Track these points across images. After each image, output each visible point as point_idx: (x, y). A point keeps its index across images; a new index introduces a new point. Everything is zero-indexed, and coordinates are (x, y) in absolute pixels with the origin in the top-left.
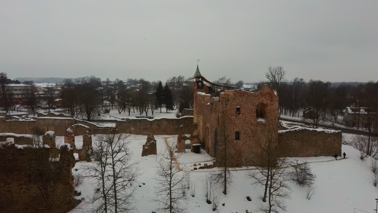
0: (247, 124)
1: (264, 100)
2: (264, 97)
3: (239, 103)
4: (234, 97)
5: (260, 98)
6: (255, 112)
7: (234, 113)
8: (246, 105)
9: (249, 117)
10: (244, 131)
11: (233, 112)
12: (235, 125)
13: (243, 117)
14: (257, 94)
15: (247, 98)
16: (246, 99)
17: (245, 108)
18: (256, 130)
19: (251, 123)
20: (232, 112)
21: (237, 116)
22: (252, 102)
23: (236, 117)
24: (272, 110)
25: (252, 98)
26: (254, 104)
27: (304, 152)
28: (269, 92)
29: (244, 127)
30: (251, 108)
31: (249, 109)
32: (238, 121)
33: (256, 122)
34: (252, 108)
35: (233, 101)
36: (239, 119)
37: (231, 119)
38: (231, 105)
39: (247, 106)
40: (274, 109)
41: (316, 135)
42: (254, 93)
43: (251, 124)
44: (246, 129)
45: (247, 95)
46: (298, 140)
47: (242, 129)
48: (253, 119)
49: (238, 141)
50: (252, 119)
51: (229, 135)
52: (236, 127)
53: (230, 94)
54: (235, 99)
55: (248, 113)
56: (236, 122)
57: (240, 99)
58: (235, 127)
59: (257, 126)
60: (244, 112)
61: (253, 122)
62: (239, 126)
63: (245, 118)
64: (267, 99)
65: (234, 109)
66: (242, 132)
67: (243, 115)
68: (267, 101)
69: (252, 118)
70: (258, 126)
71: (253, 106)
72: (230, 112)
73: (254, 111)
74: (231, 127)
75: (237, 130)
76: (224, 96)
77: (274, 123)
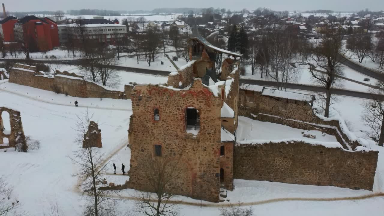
0: (171, 136)
1: (196, 103)
2: (195, 99)
3: (156, 104)
4: (148, 95)
5: (189, 99)
6: (181, 120)
7: (151, 118)
8: (167, 109)
9: (173, 127)
10: (167, 145)
11: (149, 117)
12: (153, 135)
13: (163, 125)
14: (184, 93)
15: (169, 98)
16: (166, 99)
17: (167, 113)
18: (184, 145)
19: (177, 136)
20: (147, 117)
21: (156, 124)
22: (176, 104)
23: (154, 124)
24: (210, 119)
25: (176, 98)
26: (180, 108)
27: (297, 177)
28: (201, 91)
29: (166, 140)
30: (175, 113)
31: (173, 114)
32: (157, 131)
33: (184, 135)
34: (177, 113)
35: (147, 101)
36: (157, 127)
37: (146, 126)
38: (145, 107)
39: (170, 109)
40: (212, 118)
41: (321, 152)
42: (181, 90)
43: (175, 137)
44: (168, 142)
45: (169, 94)
46: (286, 157)
47: (163, 142)
48: (179, 130)
49: (158, 158)
50: (177, 130)
51: (145, 149)
52: (155, 138)
53: (142, 90)
54: (150, 98)
55: (172, 120)
56: (154, 131)
57: (159, 99)
58: (152, 139)
59: (185, 140)
60: (165, 118)
61: (179, 134)
62: (158, 137)
63: (168, 127)
64: (200, 102)
65: (150, 113)
66: (164, 146)
67: (163, 123)
68: (200, 105)
69: (177, 128)
70: (187, 140)
71: (178, 110)
72: (145, 117)
73: (179, 118)
74: (147, 137)
75: (156, 142)
76: (134, 92)
77: (214, 139)
